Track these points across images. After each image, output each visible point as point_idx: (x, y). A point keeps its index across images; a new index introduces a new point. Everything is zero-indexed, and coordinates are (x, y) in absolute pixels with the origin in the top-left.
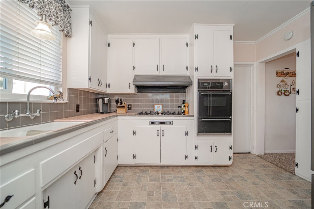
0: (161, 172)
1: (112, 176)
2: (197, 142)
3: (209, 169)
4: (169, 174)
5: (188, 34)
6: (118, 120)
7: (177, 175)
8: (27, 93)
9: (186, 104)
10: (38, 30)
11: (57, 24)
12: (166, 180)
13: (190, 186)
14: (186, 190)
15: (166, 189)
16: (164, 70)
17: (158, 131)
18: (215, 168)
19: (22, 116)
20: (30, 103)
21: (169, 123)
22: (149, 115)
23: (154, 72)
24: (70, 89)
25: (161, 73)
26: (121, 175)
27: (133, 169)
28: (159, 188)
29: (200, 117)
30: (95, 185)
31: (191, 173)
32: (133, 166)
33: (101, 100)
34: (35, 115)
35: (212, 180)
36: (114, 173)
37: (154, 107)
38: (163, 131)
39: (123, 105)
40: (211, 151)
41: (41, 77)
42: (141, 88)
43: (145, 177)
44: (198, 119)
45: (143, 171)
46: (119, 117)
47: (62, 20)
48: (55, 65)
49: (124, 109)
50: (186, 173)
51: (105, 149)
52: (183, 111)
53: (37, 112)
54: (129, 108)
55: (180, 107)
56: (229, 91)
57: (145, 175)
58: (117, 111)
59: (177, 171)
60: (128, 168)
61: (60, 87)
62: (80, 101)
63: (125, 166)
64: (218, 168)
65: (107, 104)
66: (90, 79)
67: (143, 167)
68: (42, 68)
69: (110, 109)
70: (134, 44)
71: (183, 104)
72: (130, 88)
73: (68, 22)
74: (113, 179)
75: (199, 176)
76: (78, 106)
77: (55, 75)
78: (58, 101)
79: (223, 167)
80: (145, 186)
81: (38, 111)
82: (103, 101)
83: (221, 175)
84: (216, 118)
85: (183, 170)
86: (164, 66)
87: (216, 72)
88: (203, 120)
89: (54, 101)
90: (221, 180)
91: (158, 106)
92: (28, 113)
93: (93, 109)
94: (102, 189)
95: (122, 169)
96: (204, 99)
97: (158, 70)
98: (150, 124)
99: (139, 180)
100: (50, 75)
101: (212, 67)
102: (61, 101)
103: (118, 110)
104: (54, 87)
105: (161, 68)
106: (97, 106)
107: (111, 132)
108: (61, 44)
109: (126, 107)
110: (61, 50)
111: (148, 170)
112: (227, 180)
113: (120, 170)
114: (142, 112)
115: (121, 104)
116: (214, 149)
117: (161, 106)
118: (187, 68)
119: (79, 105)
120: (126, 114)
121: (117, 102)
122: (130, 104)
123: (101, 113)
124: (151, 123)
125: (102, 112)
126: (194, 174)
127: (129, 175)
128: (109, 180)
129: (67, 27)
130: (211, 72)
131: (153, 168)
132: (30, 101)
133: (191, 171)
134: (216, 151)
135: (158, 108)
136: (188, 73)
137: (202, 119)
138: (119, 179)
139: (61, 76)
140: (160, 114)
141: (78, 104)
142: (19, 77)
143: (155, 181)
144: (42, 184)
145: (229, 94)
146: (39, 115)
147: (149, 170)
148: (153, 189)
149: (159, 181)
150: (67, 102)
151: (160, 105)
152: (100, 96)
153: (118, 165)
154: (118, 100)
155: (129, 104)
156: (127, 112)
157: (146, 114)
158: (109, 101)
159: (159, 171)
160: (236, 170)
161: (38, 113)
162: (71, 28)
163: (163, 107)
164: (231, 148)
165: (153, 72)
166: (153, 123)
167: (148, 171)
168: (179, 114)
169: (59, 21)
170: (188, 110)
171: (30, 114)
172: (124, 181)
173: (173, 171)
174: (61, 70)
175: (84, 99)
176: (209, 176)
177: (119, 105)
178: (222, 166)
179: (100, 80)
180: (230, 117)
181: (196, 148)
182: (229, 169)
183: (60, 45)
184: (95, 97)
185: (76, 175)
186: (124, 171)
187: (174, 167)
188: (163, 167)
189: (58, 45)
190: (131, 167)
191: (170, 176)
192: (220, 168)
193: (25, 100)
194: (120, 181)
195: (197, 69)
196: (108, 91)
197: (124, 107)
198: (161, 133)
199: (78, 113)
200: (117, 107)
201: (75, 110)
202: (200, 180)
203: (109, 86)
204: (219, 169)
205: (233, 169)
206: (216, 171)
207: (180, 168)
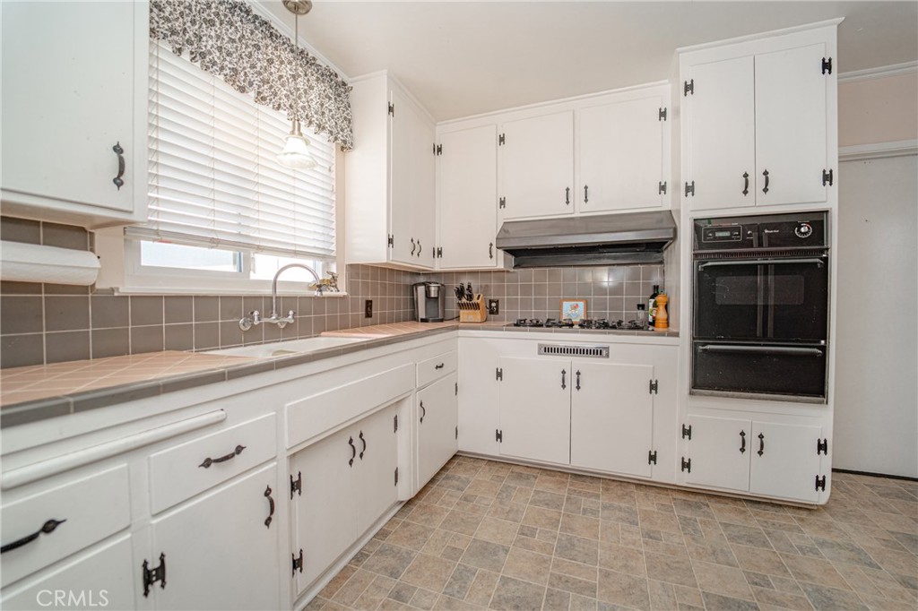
0: (572, 488)
1: (438, 474)
2: (689, 415)
3: (731, 505)
4: (590, 497)
5: (667, 81)
6: (459, 339)
7: (616, 504)
8: (272, 279)
9: (659, 298)
10: (286, 154)
11: (324, 128)
12: (579, 508)
13: (651, 537)
14: (634, 544)
15: (572, 530)
16: (586, 201)
17: (564, 372)
18: (757, 506)
19: (265, 323)
20: (276, 297)
21: (597, 352)
22: (544, 328)
23: (558, 210)
24: (351, 265)
25: (579, 209)
26: (463, 476)
27: (496, 467)
28: (555, 524)
29: (700, 339)
30: (396, 481)
31: (663, 505)
32: (496, 462)
33: (421, 289)
34: (286, 320)
35: (732, 539)
36: (444, 468)
37: (560, 308)
38: (578, 373)
39: (475, 300)
40: (743, 450)
41: (295, 245)
42: (522, 256)
43: (521, 491)
44: (694, 347)
45: (520, 476)
46: (460, 332)
47: (333, 118)
48: (322, 217)
49: (478, 311)
50: (644, 504)
51: (421, 404)
52: (650, 319)
53: (288, 315)
54: (493, 310)
55: (641, 307)
56: (822, 251)
57: (523, 487)
58: (461, 317)
59: (620, 492)
60: (483, 464)
61: (333, 262)
62: (375, 293)
63: (476, 459)
64: (769, 507)
65: (436, 298)
66: (390, 241)
67: (522, 468)
68: (298, 225)
69: (444, 312)
70: (502, 139)
71: (653, 297)
72: (491, 257)
73: (345, 118)
74: (441, 480)
75: (690, 519)
76: (369, 304)
77: (321, 238)
78: (325, 293)
79: (791, 510)
80: (517, 511)
81: (291, 313)
82: (426, 292)
83: (771, 530)
84: (762, 343)
85: (639, 494)
86: (586, 188)
87: (766, 190)
88: (708, 347)
89: (316, 293)
90: (765, 544)
91: (574, 303)
92: (274, 318)
93: (404, 310)
94: (413, 496)
95: (469, 464)
96: (714, 281)
97: (568, 202)
98: (539, 354)
99: (504, 495)
100: (314, 239)
101: (746, 176)
102: (334, 293)
103: (463, 313)
104: (321, 263)
105: (577, 195)
106: (414, 304)
107: (437, 367)
108: (333, 168)
109: (482, 305)
110: (334, 183)
111: (534, 476)
112: (792, 546)
113: (461, 464)
114: (525, 320)
115: (470, 297)
116: (753, 444)
117: (581, 304)
118: (663, 188)
119: (371, 301)
120: (484, 324)
121: (460, 292)
122: (496, 298)
123: (423, 320)
124: (543, 349)
125: (424, 317)
126: (672, 511)
127: (480, 479)
128: (432, 481)
129: (342, 130)
130: (745, 192)
131: (549, 473)
132: (278, 294)
133: (665, 499)
134: (760, 453)
135: (573, 310)
136: (665, 203)
137: (706, 344)
138: (455, 483)
139: (334, 240)
140: (576, 327)
141: (370, 298)
142: (260, 249)
143: (547, 504)
144: (288, 442)
145: (816, 263)
146: (293, 321)
147: (536, 478)
148: (536, 522)
149: (558, 507)
150: (345, 293)
151: (579, 300)
152: (422, 279)
153: (459, 451)
154: (462, 288)
155: (492, 298)
156: (486, 320)
157: (537, 325)
158: (442, 290)
159: (563, 482)
160: (843, 525)
161: (290, 317)
162: (351, 131)
163: (587, 307)
164: (822, 447)
165: (555, 209)
166: (548, 350)
167: (532, 479)
168: (634, 327)
169: (326, 123)
170: (665, 317)
171: (277, 319)
172: (467, 491)
173: (607, 490)
174: (333, 226)
175: (384, 286)
176: (726, 526)
177: (464, 300)
178: (787, 506)
179: (415, 242)
180: (823, 342)
181: (687, 432)
182: (812, 518)
183: (330, 170)
184: (408, 280)
185: (353, 447)
186: (470, 469)
187: (614, 480)
188: (579, 476)
189: (326, 172)
190: (492, 462)
191: (592, 502)
192: (776, 509)
193: (268, 291)
194: (458, 489)
195: (690, 189)
196: (438, 266)
197: (476, 306)
198: (571, 380)
199: (369, 319)
200: (462, 306)
201: (362, 312)
202: (690, 529)
203: (440, 253)
204: (771, 511)
205: (831, 519)
206: (756, 515)
207: (633, 488)
